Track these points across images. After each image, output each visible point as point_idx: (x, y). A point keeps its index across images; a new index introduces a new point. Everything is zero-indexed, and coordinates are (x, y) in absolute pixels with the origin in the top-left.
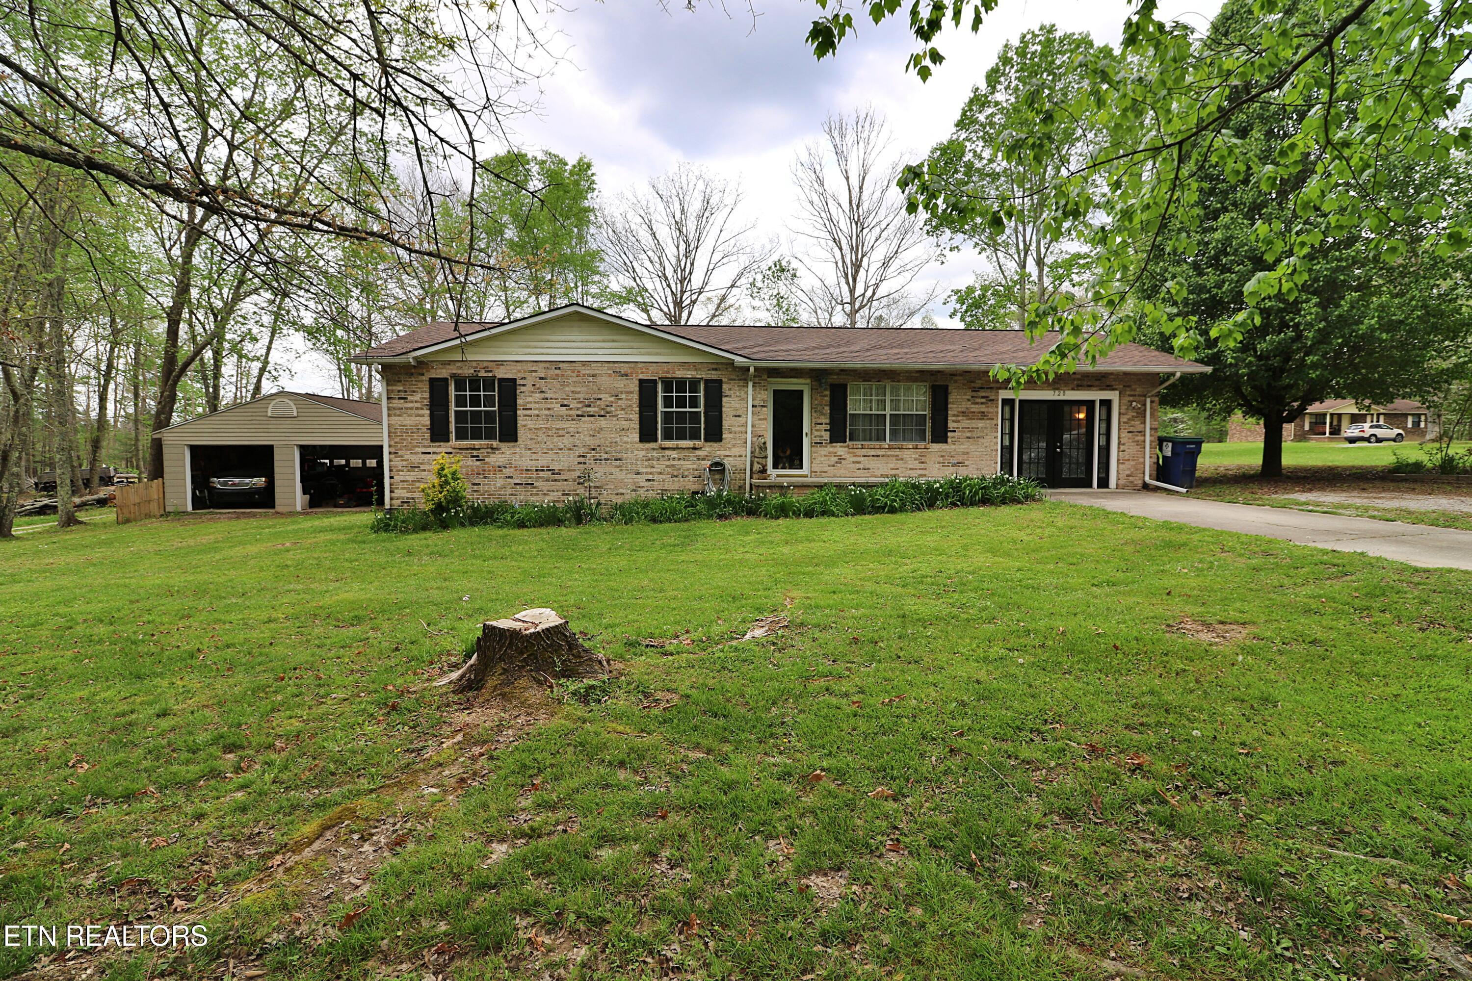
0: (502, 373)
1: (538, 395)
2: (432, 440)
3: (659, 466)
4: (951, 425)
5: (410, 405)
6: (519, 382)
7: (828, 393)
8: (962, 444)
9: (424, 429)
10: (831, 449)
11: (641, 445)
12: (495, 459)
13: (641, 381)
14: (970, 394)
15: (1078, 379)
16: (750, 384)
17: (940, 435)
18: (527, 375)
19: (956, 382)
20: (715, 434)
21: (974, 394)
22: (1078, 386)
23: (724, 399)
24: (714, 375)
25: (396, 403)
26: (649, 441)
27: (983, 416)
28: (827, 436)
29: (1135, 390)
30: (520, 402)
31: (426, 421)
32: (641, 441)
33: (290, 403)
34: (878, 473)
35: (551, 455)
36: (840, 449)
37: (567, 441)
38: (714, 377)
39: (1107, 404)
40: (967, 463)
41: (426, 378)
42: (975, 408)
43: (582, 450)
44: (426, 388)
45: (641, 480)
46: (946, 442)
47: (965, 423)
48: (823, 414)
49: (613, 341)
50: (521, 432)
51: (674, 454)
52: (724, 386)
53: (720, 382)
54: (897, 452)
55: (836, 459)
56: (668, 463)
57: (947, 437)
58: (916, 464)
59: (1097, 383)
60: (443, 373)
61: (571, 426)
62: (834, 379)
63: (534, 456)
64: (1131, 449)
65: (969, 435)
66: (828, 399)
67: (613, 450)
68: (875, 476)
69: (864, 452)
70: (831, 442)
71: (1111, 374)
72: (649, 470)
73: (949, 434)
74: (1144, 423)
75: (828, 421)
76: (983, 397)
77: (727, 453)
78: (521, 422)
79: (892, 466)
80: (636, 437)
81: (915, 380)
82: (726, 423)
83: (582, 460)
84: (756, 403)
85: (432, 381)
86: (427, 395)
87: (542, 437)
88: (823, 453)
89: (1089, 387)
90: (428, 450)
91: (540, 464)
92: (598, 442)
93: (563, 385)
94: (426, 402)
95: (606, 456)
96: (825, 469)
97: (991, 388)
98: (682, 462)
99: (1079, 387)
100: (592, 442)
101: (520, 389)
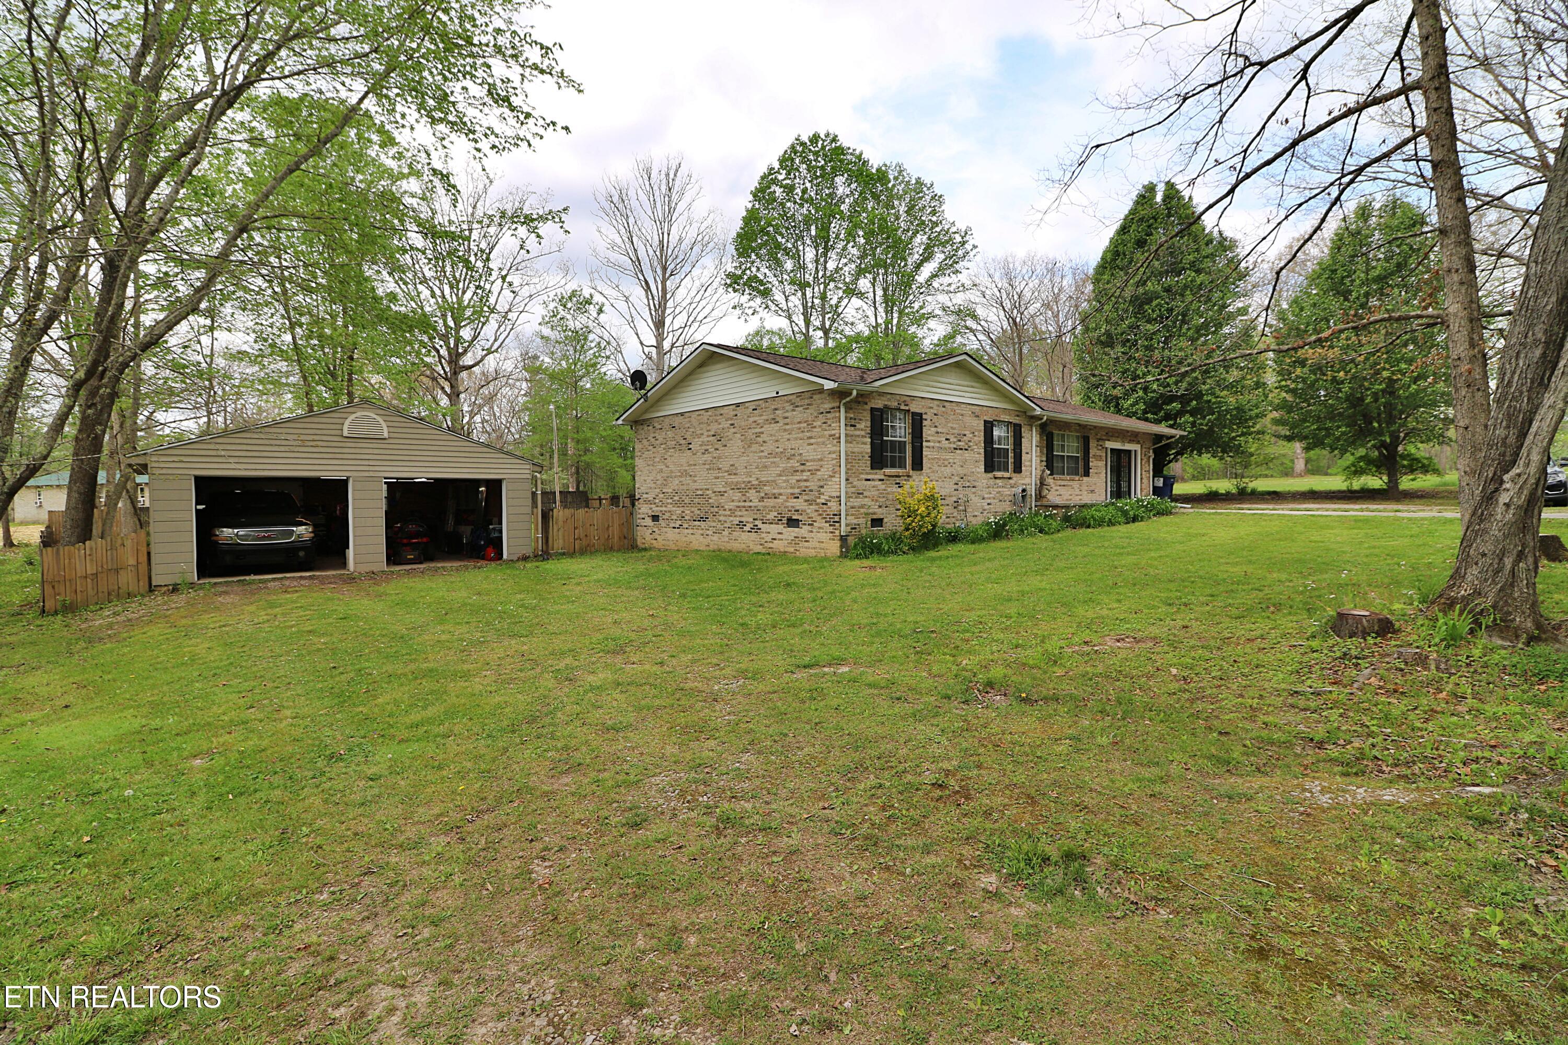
0: (914, 408)
1: (933, 429)
2: (872, 467)
3: (994, 492)
4: (1090, 464)
5: (858, 433)
6: (923, 416)
8: (1093, 478)
9: (867, 457)
11: (985, 475)
12: (909, 486)
13: (985, 422)
14: (1096, 442)
15: (1128, 437)
16: (1034, 429)
17: (1087, 471)
18: (928, 411)
19: (1091, 434)
20: (1018, 469)
22: (1129, 441)
23: (1022, 440)
24: (1016, 420)
25: (849, 430)
26: (989, 472)
27: (1100, 458)
29: (1145, 445)
30: (924, 435)
31: (868, 448)
32: (985, 471)
33: (378, 418)
34: (1065, 498)
35: (940, 483)
36: (1051, 480)
37: (948, 470)
38: (1018, 422)
39: (1135, 452)
40: (1094, 491)
41: (868, 407)
42: (1097, 453)
43: (957, 478)
44: (868, 416)
45: (985, 505)
46: (1089, 476)
47: (1094, 463)
48: (1043, 454)
50: (924, 461)
51: (999, 483)
52: (1022, 429)
53: (1020, 426)
54: (1070, 482)
55: (1049, 487)
56: (997, 490)
57: (1089, 473)
58: (1078, 491)
59: (1134, 440)
60: (880, 404)
61: (949, 456)
62: (1048, 427)
64: (1146, 482)
65: (1095, 471)
66: (1045, 442)
67: (972, 479)
68: (1064, 500)
69: (1060, 482)
72: (989, 496)
73: (1090, 471)
74: (1149, 465)
75: (1045, 459)
76: (1100, 445)
77: (1024, 482)
78: (925, 452)
79: (1069, 492)
80: (982, 468)
81: (1077, 431)
82: (1023, 459)
83: (956, 487)
85: (872, 410)
86: (869, 424)
87: (936, 468)
89: (1132, 442)
90: (869, 477)
92: (964, 472)
93: (947, 421)
94: (868, 430)
95: (968, 484)
97: (1102, 439)
98: (1004, 490)
100: (962, 471)
101: (925, 423)
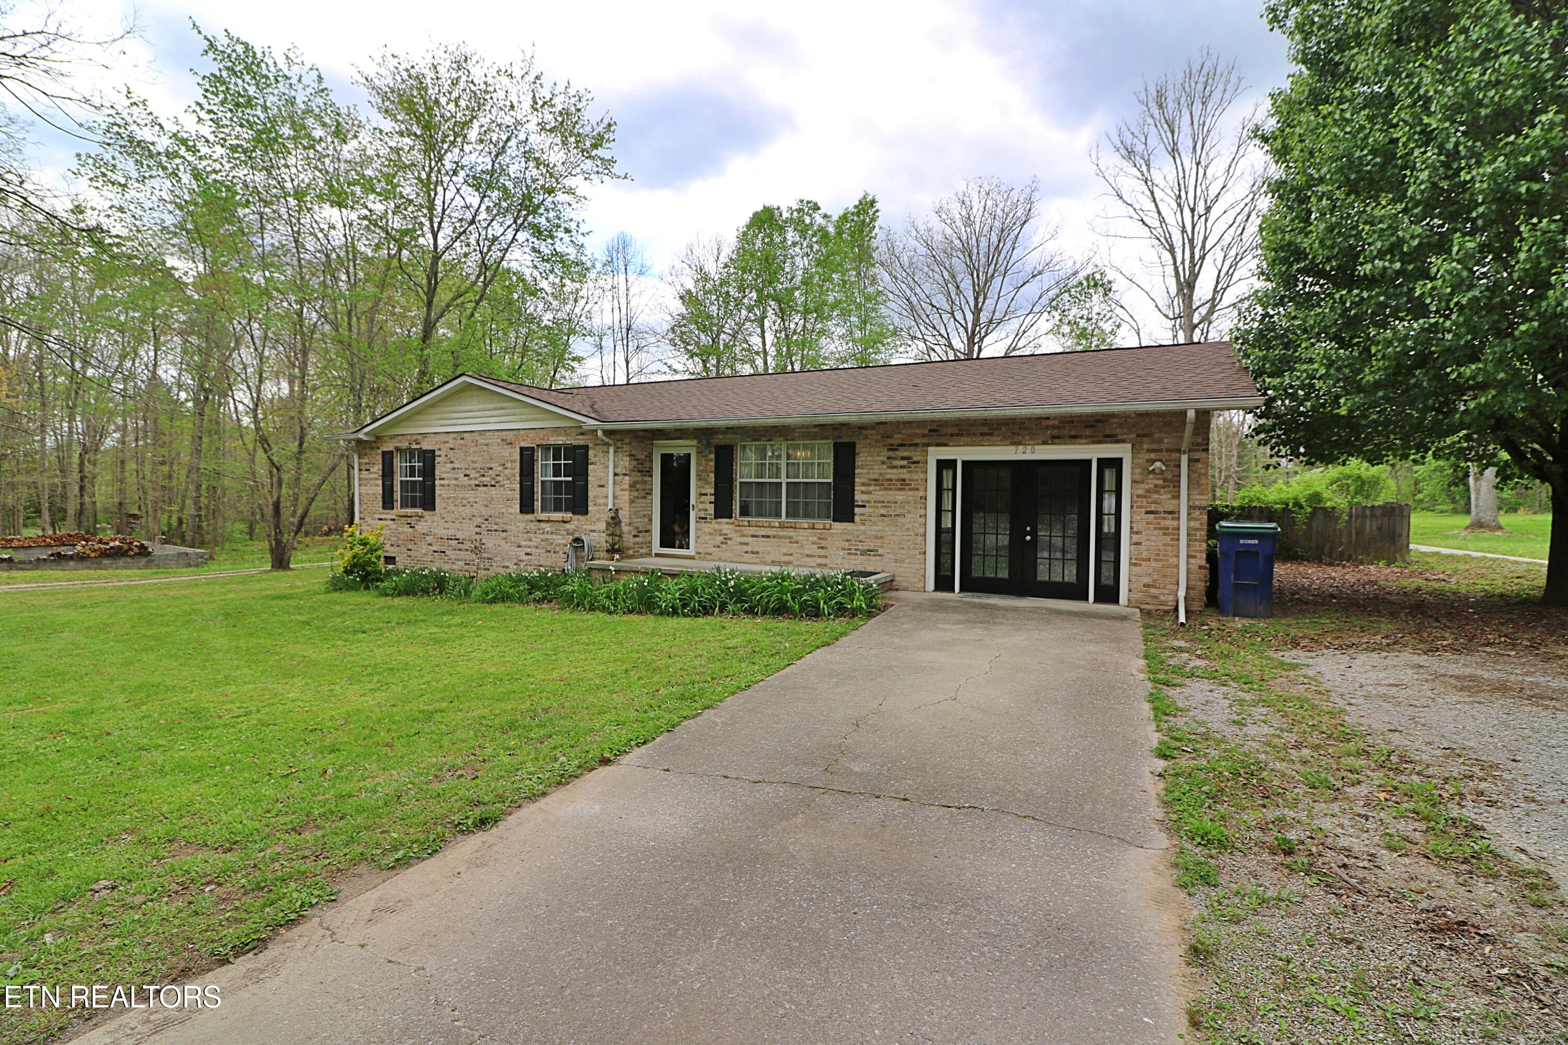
0: (426, 446)
1: (450, 466)
2: (384, 508)
3: (536, 540)
4: (859, 497)
5: (372, 476)
6: (437, 453)
7: (713, 456)
8: (875, 524)
9: (379, 498)
10: (716, 526)
11: (521, 517)
12: (421, 527)
13: (522, 449)
14: (885, 453)
15: (1054, 427)
16: (611, 450)
17: (845, 511)
18: (442, 446)
19: (866, 437)
20: (582, 506)
21: (892, 454)
22: (1054, 437)
23: (590, 467)
24: (580, 441)
25: (365, 474)
26: (528, 513)
27: (903, 484)
28: (711, 509)
29: (1160, 441)
30: (437, 472)
31: (380, 490)
32: (521, 512)
34: (769, 558)
35: (457, 525)
36: (724, 525)
37: (468, 511)
38: (582, 443)
39: (1116, 463)
40: (880, 551)
41: (381, 451)
42: (893, 474)
43: (478, 520)
44: (380, 460)
45: (521, 553)
46: (853, 521)
47: (879, 494)
48: (708, 483)
49: (502, 408)
50: (438, 501)
51: (547, 527)
52: (591, 452)
53: (586, 448)
54: (791, 533)
55: (720, 539)
56: (542, 536)
57: (854, 515)
58: (814, 550)
59: (1088, 432)
60: (389, 447)
61: (469, 495)
62: (719, 439)
63: (447, 525)
64: (1154, 540)
65: (883, 511)
66: (712, 463)
67: (501, 521)
68: (765, 563)
69: (752, 531)
70: (717, 516)
71: (1113, 415)
72: (528, 543)
73: (857, 510)
74: (1177, 497)
75: (713, 491)
76: (903, 458)
77: (593, 528)
78: (437, 491)
79: (785, 550)
80: (518, 508)
81: (814, 437)
82: (591, 494)
83: (478, 530)
84: (618, 471)
85: (384, 453)
86: (381, 467)
87: (451, 507)
88: (708, 530)
89: (1074, 438)
90: (381, 516)
91: (451, 532)
92: (490, 513)
93: (466, 455)
94: (381, 473)
95: (495, 527)
96: (710, 550)
97: (916, 445)
98: (554, 536)
99: (1055, 439)
100: (486, 512)
101: (438, 460)
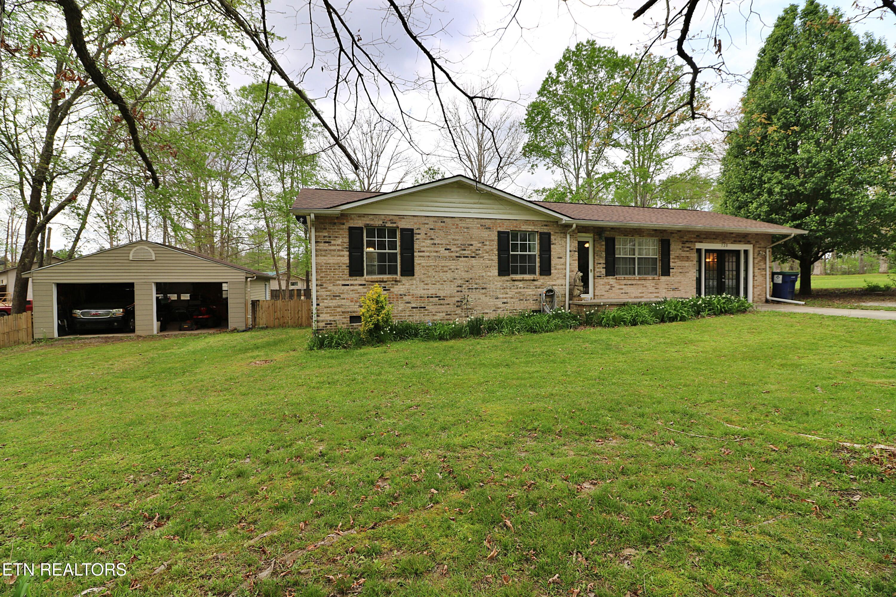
0: (403, 224)
1: (429, 242)
2: (351, 275)
3: (511, 293)
4: (672, 265)
5: (333, 248)
6: (416, 231)
7: (604, 243)
8: (677, 276)
9: (344, 267)
10: (606, 281)
11: (499, 278)
12: (398, 289)
13: (499, 232)
14: (681, 245)
15: (734, 237)
16: (568, 236)
17: (666, 271)
18: (421, 226)
19: (674, 237)
20: (546, 270)
21: (683, 245)
22: (735, 241)
23: (552, 246)
24: (545, 230)
25: (323, 246)
26: (505, 275)
27: (688, 259)
28: (603, 271)
29: (760, 244)
30: (416, 246)
31: (346, 260)
32: (499, 275)
33: (150, 249)
34: (633, 296)
35: (438, 286)
36: (611, 280)
37: (449, 275)
38: (546, 231)
39: (746, 252)
40: (680, 288)
41: (346, 226)
42: (684, 254)
43: (460, 282)
44: (346, 234)
45: (499, 303)
46: (669, 275)
47: (679, 263)
48: (601, 257)
49: (481, 204)
50: (417, 268)
51: (520, 284)
52: (552, 237)
53: (549, 234)
54: (643, 282)
55: (609, 287)
56: (516, 290)
57: (669, 272)
58: (653, 290)
59: (743, 240)
60: (359, 223)
61: (452, 264)
62: (607, 234)
63: (426, 287)
64: (759, 278)
65: (681, 271)
66: (604, 247)
67: (481, 282)
68: (631, 298)
69: (625, 282)
70: (606, 276)
71: (749, 234)
72: (504, 296)
73: (671, 270)
74: (765, 263)
75: (604, 262)
76: (688, 247)
77: (554, 283)
78: (417, 261)
79: (640, 291)
80: (496, 272)
81: (652, 236)
82: (553, 263)
83: (459, 289)
84: (572, 249)
85: (351, 229)
86: (347, 240)
87: (432, 273)
88: (602, 283)
89: (740, 242)
90: (347, 283)
91: (430, 292)
92: (470, 276)
93: (447, 234)
94: (346, 245)
95: (476, 286)
96: (603, 294)
97: (692, 242)
98: (526, 290)
99: (734, 242)
100: (466, 276)
101: (416, 237)
